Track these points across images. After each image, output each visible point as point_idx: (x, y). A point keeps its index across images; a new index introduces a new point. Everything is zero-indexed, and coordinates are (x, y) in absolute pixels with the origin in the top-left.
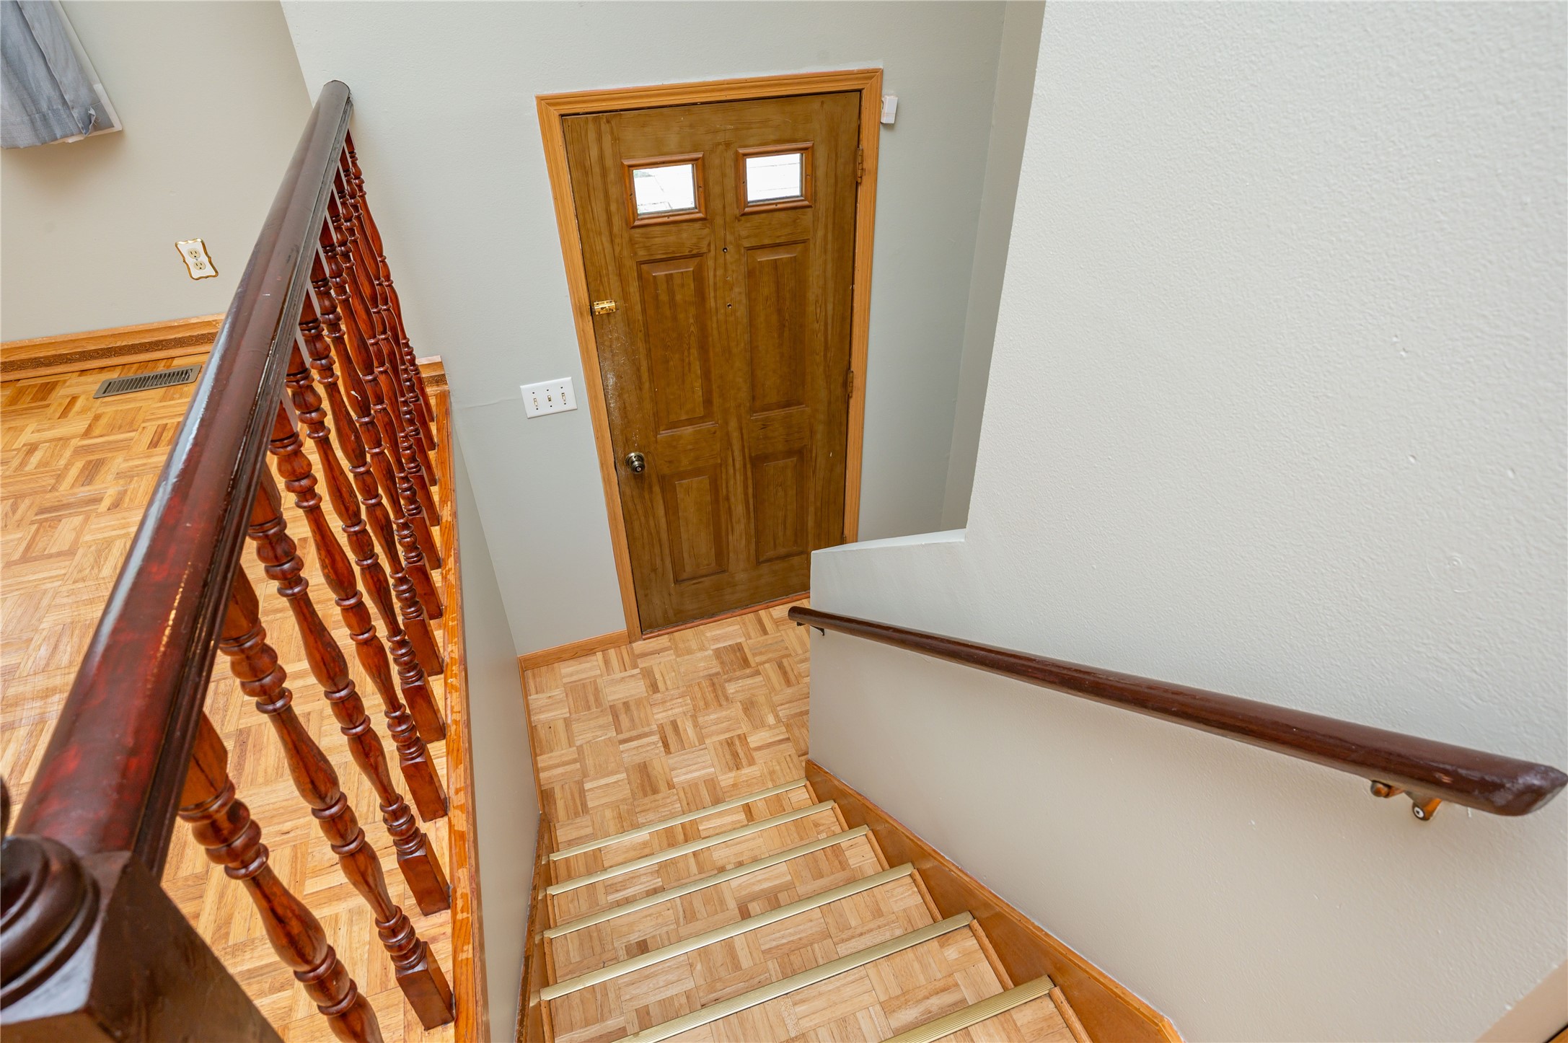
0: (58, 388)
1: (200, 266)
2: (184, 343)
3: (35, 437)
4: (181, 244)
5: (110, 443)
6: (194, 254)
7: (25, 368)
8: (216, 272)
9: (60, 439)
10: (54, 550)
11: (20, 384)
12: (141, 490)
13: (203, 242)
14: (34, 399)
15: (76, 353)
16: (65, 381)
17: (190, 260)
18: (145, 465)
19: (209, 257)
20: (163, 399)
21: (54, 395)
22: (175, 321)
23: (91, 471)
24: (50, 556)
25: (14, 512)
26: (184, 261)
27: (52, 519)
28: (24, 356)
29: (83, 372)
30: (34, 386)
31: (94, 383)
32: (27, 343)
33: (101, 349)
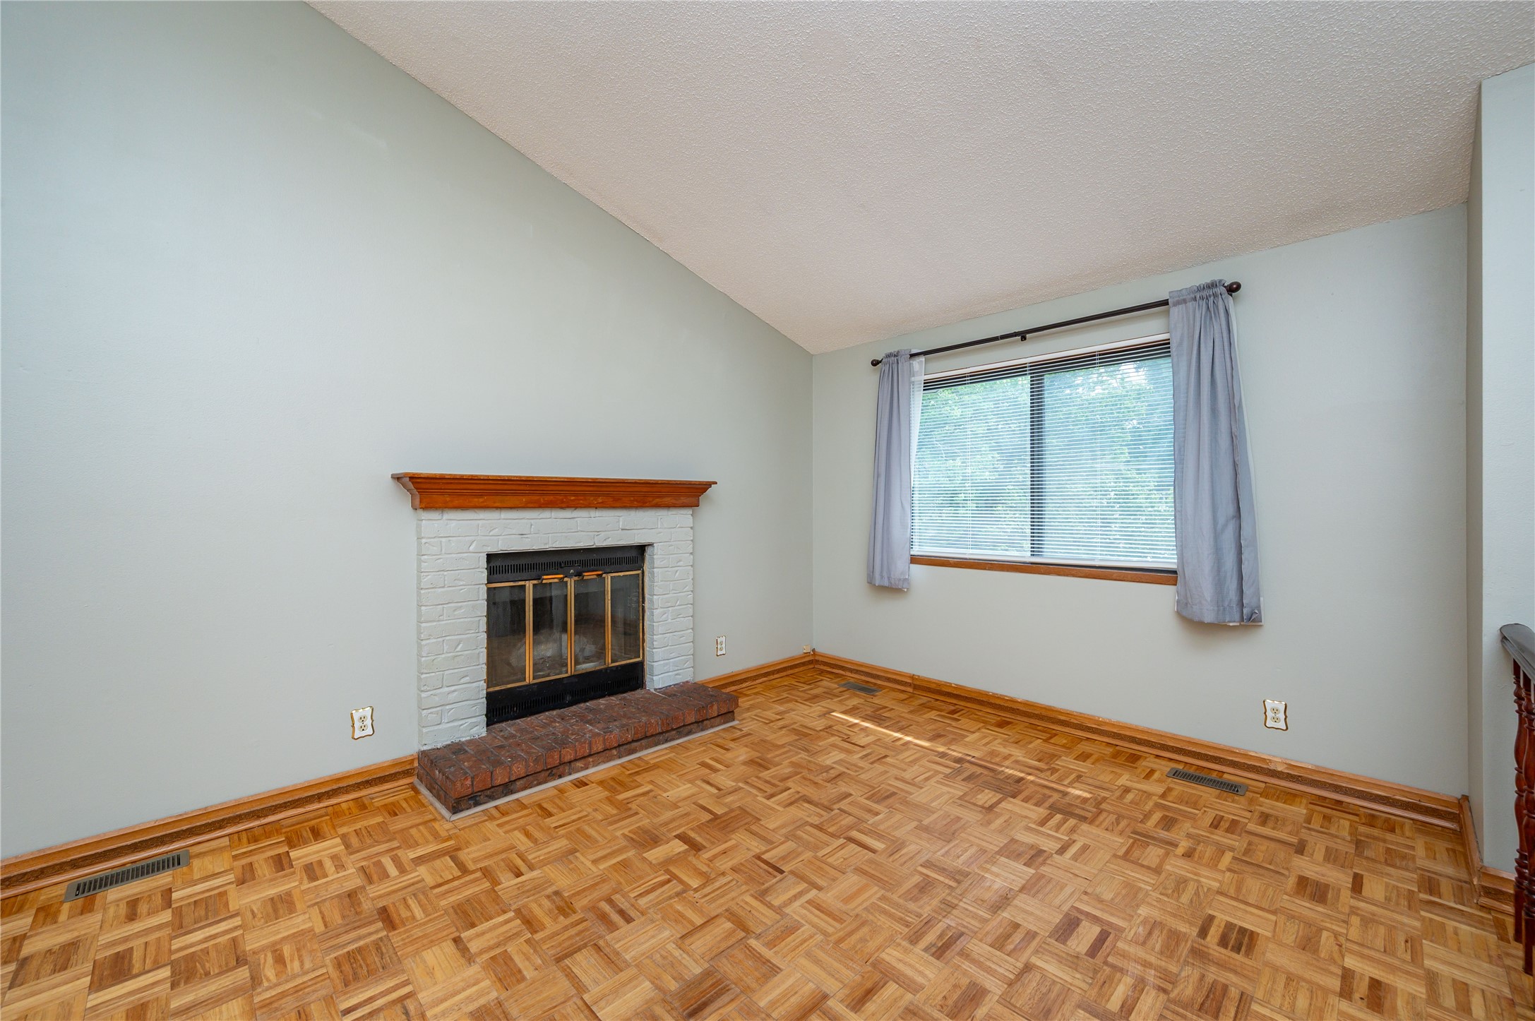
0: (1141, 760)
1: (1276, 720)
2: (1237, 765)
3: (1129, 784)
4: (1268, 702)
5: (1180, 810)
6: (1275, 711)
7: (1125, 740)
8: (1287, 728)
9: (1145, 792)
10: (1145, 863)
11: (1117, 748)
12: (1207, 855)
13: (1286, 705)
14: (1127, 760)
15: (1159, 744)
16: (1146, 758)
17: (1270, 714)
18: (1208, 837)
19: (1286, 717)
20: (1218, 797)
21: (1139, 762)
22: (1237, 749)
23: (1168, 823)
24: (1143, 866)
25: (1118, 824)
26: (1265, 713)
27: (1143, 841)
28: (1128, 733)
29: (1157, 756)
30: (1127, 753)
31: (1166, 767)
32: (1134, 727)
33: (1177, 748)
